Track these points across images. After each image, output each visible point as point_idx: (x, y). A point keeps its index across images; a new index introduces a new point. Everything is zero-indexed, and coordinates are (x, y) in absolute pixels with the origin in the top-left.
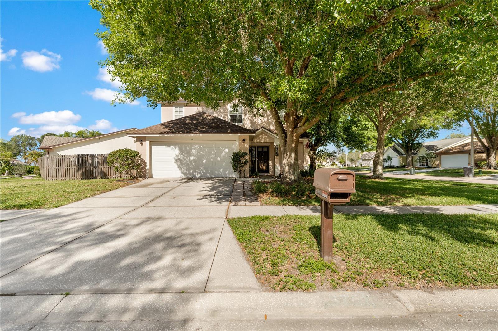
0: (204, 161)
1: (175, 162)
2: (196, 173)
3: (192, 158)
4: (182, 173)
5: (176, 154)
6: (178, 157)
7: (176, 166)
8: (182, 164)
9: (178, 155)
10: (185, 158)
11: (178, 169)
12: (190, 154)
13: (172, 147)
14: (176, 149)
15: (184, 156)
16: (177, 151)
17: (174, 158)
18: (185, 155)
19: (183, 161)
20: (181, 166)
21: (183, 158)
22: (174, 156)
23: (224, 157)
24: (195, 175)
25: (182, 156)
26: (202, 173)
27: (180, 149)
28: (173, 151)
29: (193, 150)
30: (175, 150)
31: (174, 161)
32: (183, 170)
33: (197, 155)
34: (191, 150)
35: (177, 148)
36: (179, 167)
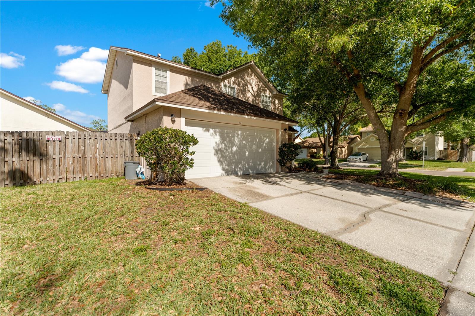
0: (247, 153)
1: (215, 154)
2: (239, 169)
3: (234, 149)
4: (223, 169)
5: (216, 142)
6: (219, 146)
7: (215, 159)
8: (222, 156)
9: (219, 144)
10: (227, 148)
11: (218, 164)
12: (232, 144)
13: (211, 131)
14: (216, 135)
15: (225, 145)
16: (217, 138)
17: (214, 148)
18: (227, 144)
19: (224, 153)
20: (222, 160)
21: (224, 148)
22: (214, 145)
23: (265, 147)
24: (238, 171)
25: (223, 145)
26: (245, 170)
27: (222, 136)
28: (212, 137)
29: (236, 138)
30: (215, 137)
31: (213, 152)
32: (224, 165)
33: (240, 144)
34: (234, 137)
35: (218, 134)
36: (219, 161)
